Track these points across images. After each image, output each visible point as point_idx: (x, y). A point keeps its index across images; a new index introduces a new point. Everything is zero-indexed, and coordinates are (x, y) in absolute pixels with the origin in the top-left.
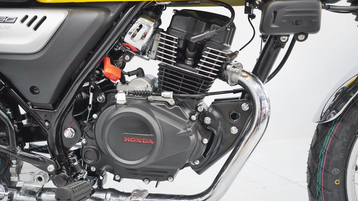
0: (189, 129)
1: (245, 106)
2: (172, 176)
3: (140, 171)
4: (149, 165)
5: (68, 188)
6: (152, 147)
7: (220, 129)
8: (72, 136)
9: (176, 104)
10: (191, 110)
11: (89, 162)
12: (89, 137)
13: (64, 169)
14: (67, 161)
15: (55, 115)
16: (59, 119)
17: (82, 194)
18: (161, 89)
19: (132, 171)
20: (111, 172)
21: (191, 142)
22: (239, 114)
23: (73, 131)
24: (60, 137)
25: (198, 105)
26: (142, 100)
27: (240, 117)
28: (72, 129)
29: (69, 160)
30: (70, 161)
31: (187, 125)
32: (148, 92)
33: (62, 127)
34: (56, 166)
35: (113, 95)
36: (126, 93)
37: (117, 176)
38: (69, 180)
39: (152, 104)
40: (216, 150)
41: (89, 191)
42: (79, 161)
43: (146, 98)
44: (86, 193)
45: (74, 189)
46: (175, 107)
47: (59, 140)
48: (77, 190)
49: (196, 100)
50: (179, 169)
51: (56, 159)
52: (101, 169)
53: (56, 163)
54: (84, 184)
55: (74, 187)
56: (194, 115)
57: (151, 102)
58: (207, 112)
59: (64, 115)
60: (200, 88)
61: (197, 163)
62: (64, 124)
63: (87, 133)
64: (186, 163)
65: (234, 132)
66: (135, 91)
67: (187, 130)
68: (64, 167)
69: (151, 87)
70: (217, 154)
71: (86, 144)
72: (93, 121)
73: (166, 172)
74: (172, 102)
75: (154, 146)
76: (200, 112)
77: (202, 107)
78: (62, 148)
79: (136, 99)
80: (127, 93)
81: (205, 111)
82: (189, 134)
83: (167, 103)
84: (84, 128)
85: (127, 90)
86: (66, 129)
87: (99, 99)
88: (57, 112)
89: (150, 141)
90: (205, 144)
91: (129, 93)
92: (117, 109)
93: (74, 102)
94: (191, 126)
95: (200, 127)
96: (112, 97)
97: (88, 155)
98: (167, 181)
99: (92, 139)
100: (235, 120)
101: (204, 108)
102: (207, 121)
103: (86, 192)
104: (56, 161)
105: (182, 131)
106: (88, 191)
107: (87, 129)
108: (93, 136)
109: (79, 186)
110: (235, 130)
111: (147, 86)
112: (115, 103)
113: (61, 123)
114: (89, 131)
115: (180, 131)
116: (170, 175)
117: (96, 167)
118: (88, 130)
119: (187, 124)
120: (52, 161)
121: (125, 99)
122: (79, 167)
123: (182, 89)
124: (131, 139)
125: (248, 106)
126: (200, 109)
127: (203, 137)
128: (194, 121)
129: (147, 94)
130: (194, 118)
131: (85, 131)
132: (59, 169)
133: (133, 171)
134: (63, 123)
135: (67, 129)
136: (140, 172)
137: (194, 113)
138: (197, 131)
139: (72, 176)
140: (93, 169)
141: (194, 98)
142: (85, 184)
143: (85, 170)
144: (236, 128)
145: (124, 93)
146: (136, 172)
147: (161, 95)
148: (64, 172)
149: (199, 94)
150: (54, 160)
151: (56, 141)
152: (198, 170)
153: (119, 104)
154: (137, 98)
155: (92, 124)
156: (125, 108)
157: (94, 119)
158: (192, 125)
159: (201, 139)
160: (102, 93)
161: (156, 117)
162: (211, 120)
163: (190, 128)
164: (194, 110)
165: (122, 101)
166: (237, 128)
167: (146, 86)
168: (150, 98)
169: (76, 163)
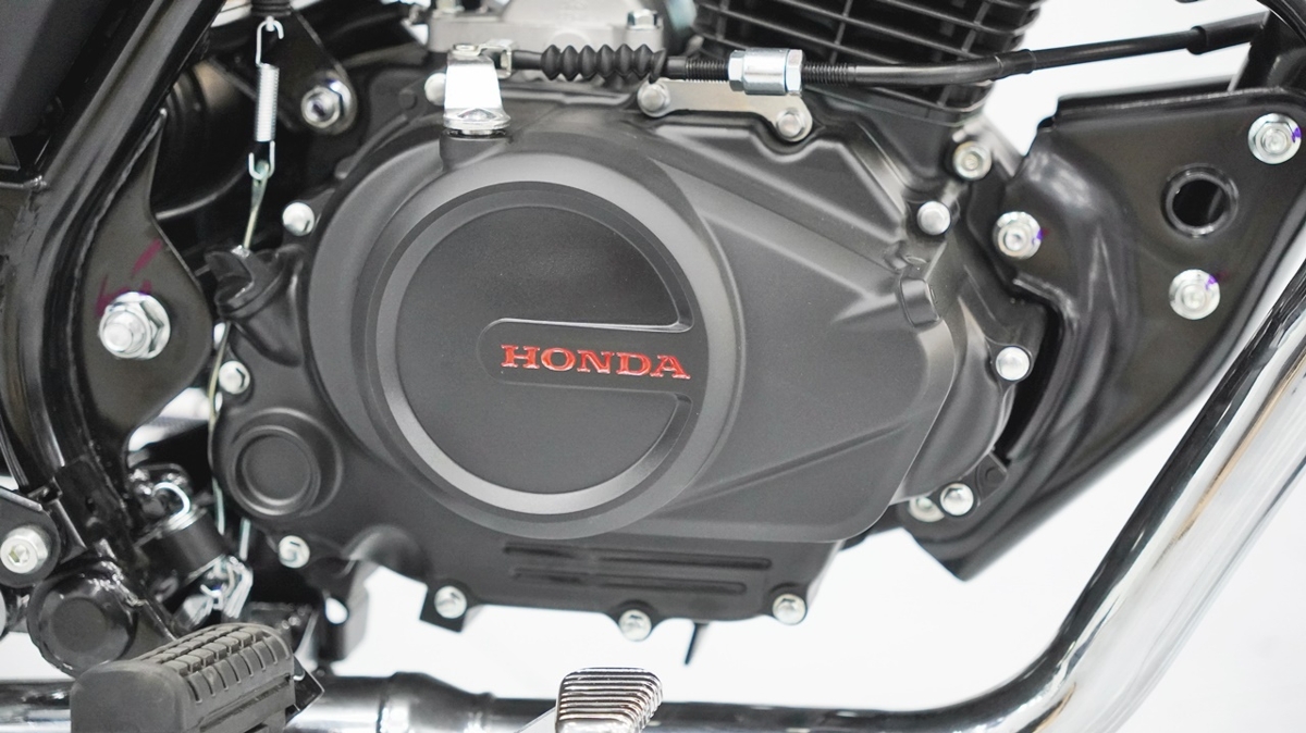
0: (911, 289)
1: (1270, 132)
2: (799, 588)
3: (593, 557)
4: (661, 515)
5: (159, 669)
6: (678, 403)
7: (1102, 285)
8: (152, 347)
9: (818, 132)
10: (914, 172)
11: (272, 507)
12: (263, 349)
13: (108, 558)
14: (123, 505)
15: (34, 208)
16: (61, 234)
17: (244, 706)
18: (720, 38)
19: (542, 564)
20: (411, 566)
21: (929, 365)
22: (1232, 189)
23: (160, 312)
24: (71, 356)
25: (957, 137)
26: (602, 112)
27: (1235, 210)
28: (150, 301)
29: (135, 502)
30: (140, 506)
31: (900, 265)
32: (643, 58)
33: (80, 290)
34: (57, 539)
35: (406, 83)
36: (498, 66)
37: (446, 593)
38: (141, 625)
39: (665, 132)
40: (1070, 425)
41: (283, 685)
42: (201, 507)
43: (623, 98)
44: (265, 700)
45: (192, 676)
46: (817, 152)
47: (66, 374)
48: (211, 680)
49: (950, 103)
50: (840, 543)
51: (52, 495)
52: (343, 553)
53: (56, 517)
54: (248, 643)
55: (192, 658)
56: (936, 195)
57: (660, 121)
58: (1011, 179)
59: (97, 214)
60: (977, 24)
61: (961, 501)
62: (98, 271)
63: (255, 324)
64: (892, 502)
65: (1195, 305)
66: (554, 49)
67: (900, 295)
68: (104, 543)
69: (655, 23)
70: (1079, 451)
71: (245, 397)
72: (288, 248)
73: (760, 565)
74: (794, 117)
75: (691, 397)
76: (971, 182)
77: (984, 150)
78: (89, 422)
79: (561, 105)
80: (506, 62)
81: (1004, 178)
82: (913, 313)
83: (760, 128)
84: (232, 294)
85: (505, 44)
86: (108, 299)
87: (318, 110)
88: (46, 190)
89: (668, 364)
90: (1007, 383)
91: (519, 65)
92: (447, 165)
93: (156, 127)
94: (924, 268)
95: (973, 276)
96: (406, 91)
97: (266, 462)
98: (763, 620)
99: (284, 359)
100: (1201, 223)
101: (992, 155)
102: (1018, 237)
103: (265, 694)
104: (54, 507)
105: (871, 301)
106: (275, 689)
107: (250, 297)
108: (294, 345)
109: (223, 655)
110: (1202, 293)
111: (631, 19)
112: (436, 130)
113: (75, 265)
114: (268, 313)
115: (852, 297)
116: (788, 579)
117: (313, 537)
118: (258, 304)
119: (899, 255)
120: (31, 503)
121: (498, 103)
122: (201, 542)
123: (853, 36)
124: (548, 352)
125: (1294, 136)
126: (969, 165)
127: (998, 338)
128: (939, 238)
129: (633, 66)
130: (937, 215)
131: (241, 313)
132: (74, 553)
133: (550, 560)
134: (85, 267)
135: (120, 304)
136: (591, 564)
137: (931, 186)
138: (960, 301)
139: (159, 598)
140: (293, 552)
141: (932, 92)
142: (256, 645)
143: (240, 560)
144: (1206, 277)
145: (486, 62)
146: (569, 567)
147: (723, 75)
148: (107, 575)
149: (967, 61)
150: (44, 500)
151: (44, 377)
152: (953, 551)
153: (460, 134)
154: (569, 100)
155: (285, 268)
156: (497, 160)
157: (293, 237)
158: (929, 261)
159: (983, 354)
160: (332, 68)
161: (702, 213)
162: (1043, 234)
163: (918, 277)
164: (931, 172)
165: (477, 117)
166: (1217, 277)
167: (623, 21)
168: (655, 93)
169: (183, 519)
